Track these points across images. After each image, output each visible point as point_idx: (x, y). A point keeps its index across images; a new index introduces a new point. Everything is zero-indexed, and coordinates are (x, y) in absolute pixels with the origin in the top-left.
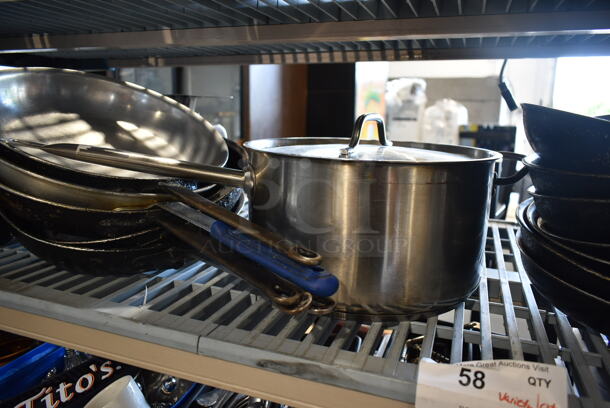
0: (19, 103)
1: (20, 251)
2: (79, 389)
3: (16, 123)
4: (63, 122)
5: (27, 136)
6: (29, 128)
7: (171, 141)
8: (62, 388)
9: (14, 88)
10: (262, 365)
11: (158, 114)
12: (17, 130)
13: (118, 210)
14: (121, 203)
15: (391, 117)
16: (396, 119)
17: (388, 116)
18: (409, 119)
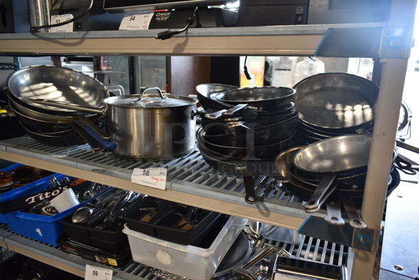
0: (27, 82)
1: (29, 138)
2: (53, 194)
3: (27, 89)
4: (46, 87)
5: (31, 94)
6: (31, 90)
7: (90, 94)
8: (47, 194)
9: (25, 76)
10: (93, 170)
11: (84, 83)
12: (27, 92)
13: (59, 122)
14: (61, 120)
15: (274, 68)
16: (277, 69)
17: (272, 68)
18: (286, 70)
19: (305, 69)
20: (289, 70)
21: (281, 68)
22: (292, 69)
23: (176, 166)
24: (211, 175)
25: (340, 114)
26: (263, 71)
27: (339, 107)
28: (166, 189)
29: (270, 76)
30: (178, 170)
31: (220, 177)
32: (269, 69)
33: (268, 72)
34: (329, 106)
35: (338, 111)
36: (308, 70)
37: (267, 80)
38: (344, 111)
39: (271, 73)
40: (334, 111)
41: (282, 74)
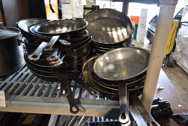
15: (62, 3)
16: (64, 3)
17: (61, 3)
18: (68, 3)
19: (77, 3)
20: (70, 3)
21: (66, 2)
22: (71, 3)
23: (12, 81)
24: (40, 84)
25: (110, 33)
26: (57, 4)
27: (109, 29)
28: (7, 106)
29: (61, 7)
30: (14, 85)
31: (46, 85)
32: (60, 3)
33: (60, 4)
34: (104, 29)
35: (108, 31)
36: (79, 3)
37: (60, 9)
38: (111, 31)
39: (61, 5)
40: (107, 31)
41: (67, 6)
